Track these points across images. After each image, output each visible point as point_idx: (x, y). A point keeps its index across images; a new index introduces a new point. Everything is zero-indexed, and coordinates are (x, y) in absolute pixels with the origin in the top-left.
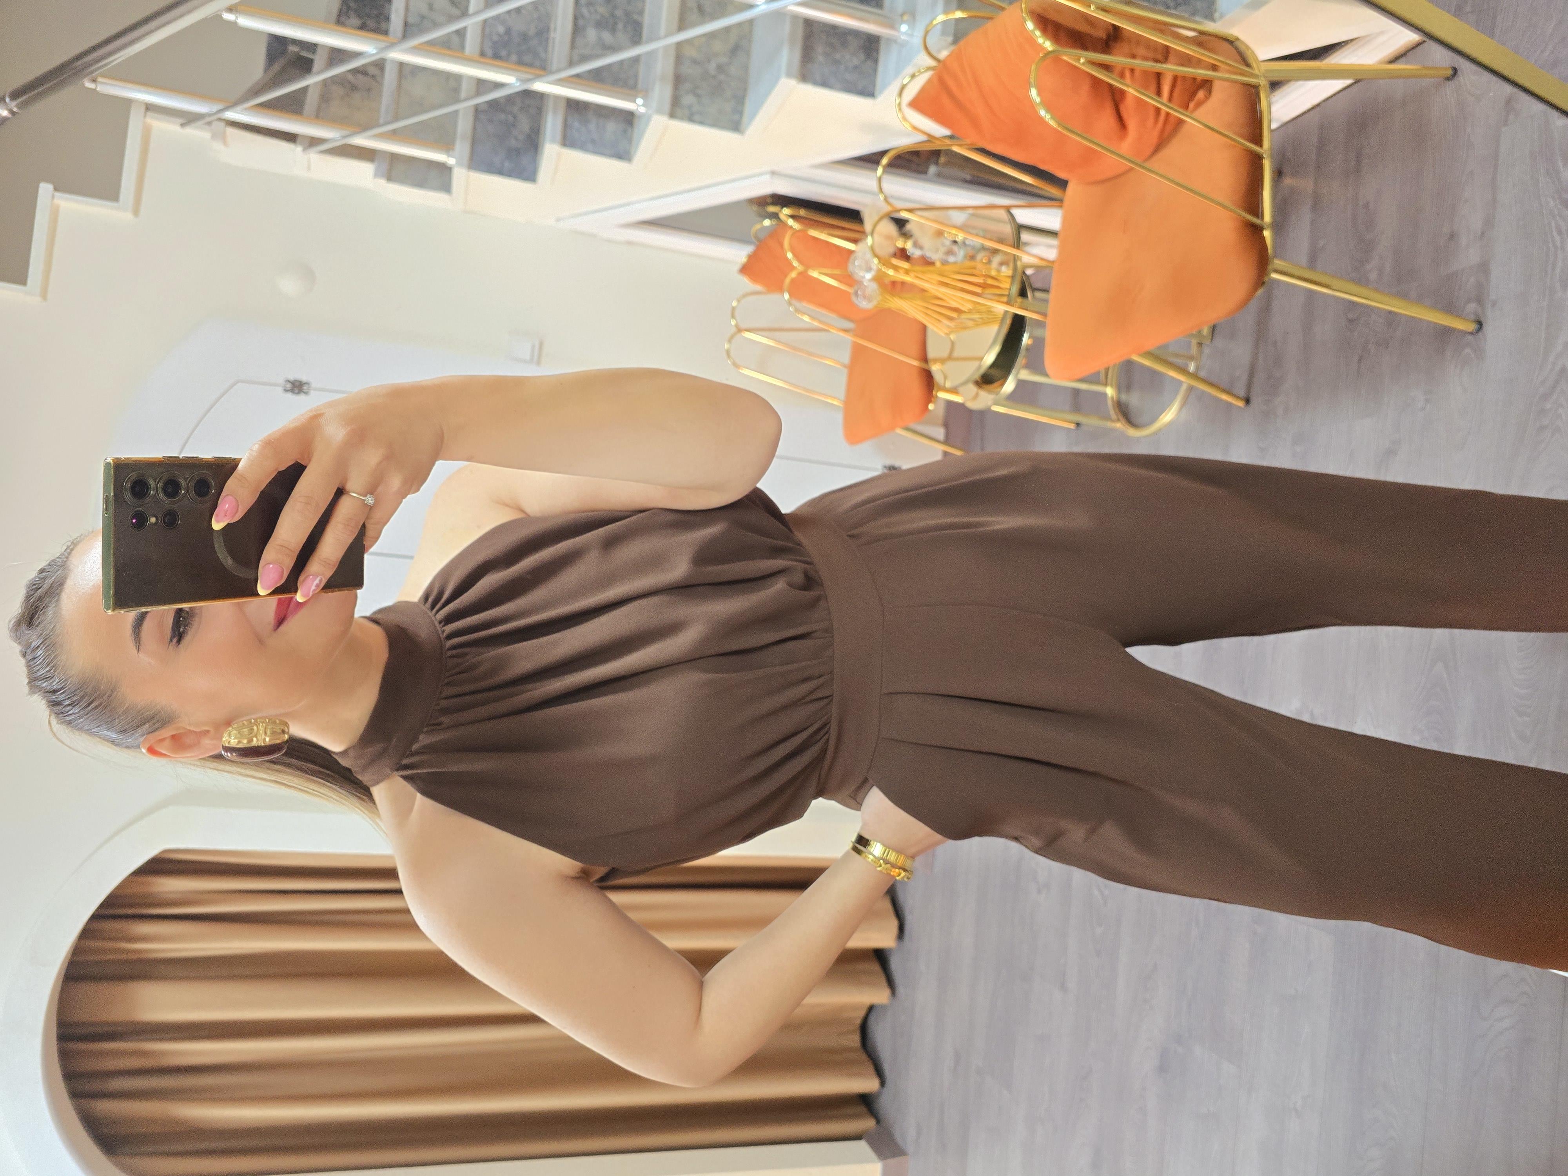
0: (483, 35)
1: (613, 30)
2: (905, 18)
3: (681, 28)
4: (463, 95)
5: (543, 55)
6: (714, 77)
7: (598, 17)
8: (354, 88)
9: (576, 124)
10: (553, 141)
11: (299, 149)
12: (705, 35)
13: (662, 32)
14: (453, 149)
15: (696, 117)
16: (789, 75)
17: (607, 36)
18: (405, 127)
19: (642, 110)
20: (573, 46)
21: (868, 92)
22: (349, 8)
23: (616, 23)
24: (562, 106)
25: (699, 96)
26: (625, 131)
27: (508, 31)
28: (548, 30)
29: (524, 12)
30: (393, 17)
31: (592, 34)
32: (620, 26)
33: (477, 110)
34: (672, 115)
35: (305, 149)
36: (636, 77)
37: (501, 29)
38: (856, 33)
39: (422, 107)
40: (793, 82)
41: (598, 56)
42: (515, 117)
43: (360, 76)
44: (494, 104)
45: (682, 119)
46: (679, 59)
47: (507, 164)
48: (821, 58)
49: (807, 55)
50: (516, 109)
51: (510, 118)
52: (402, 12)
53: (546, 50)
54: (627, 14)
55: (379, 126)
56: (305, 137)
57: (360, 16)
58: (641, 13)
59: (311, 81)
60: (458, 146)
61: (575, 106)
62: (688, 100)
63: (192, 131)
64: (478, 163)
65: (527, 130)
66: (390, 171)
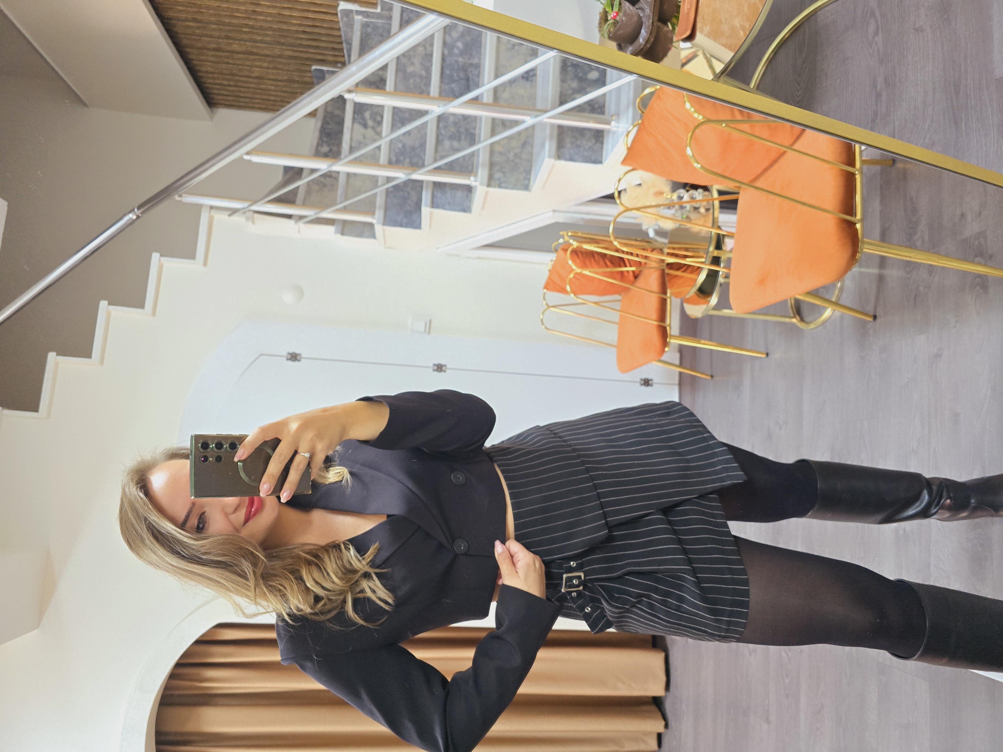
1: (459, 140)
2: (614, 118)
4: (380, 183)
5: (423, 157)
6: (513, 161)
8: (325, 185)
9: (439, 195)
10: (426, 205)
11: (293, 222)
12: (507, 137)
13: (482, 139)
15: (503, 185)
16: (550, 157)
17: (456, 144)
18: (351, 204)
20: (436, 151)
21: (598, 161)
22: (323, 141)
23: (460, 136)
24: (431, 186)
26: (467, 196)
27: (404, 146)
28: (425, 142)
29: (412, 132)
30: (343, 144)
31: (447, 143)
32: (463, 137)
33: (387, 191)
34: (489, 185)
35: (296, 222)
36: (473, 165)
37: (400, 145)
38: (589, 130)
39: (359, 192)
40: (553, 160)
41: (449, 155)
42: (408, 193)
43: (328, 179)
44: (397, 187)
45: (495, 187)
46: (492, 153)
47: (404, 220)
48: (569, 145)
49: (560, 145)
50: (408, 188)
51: (406, 194)
52: (348, 141)
53: (425, 154)
54: (467, 130)
56: (296, 215)
57: (328, 145)
58: (475, 128)
60: (377, 212)
61: (437, 185)
63: (235, 218)
64: (389, 221)
65: (415, 199)
66: (343, 229)
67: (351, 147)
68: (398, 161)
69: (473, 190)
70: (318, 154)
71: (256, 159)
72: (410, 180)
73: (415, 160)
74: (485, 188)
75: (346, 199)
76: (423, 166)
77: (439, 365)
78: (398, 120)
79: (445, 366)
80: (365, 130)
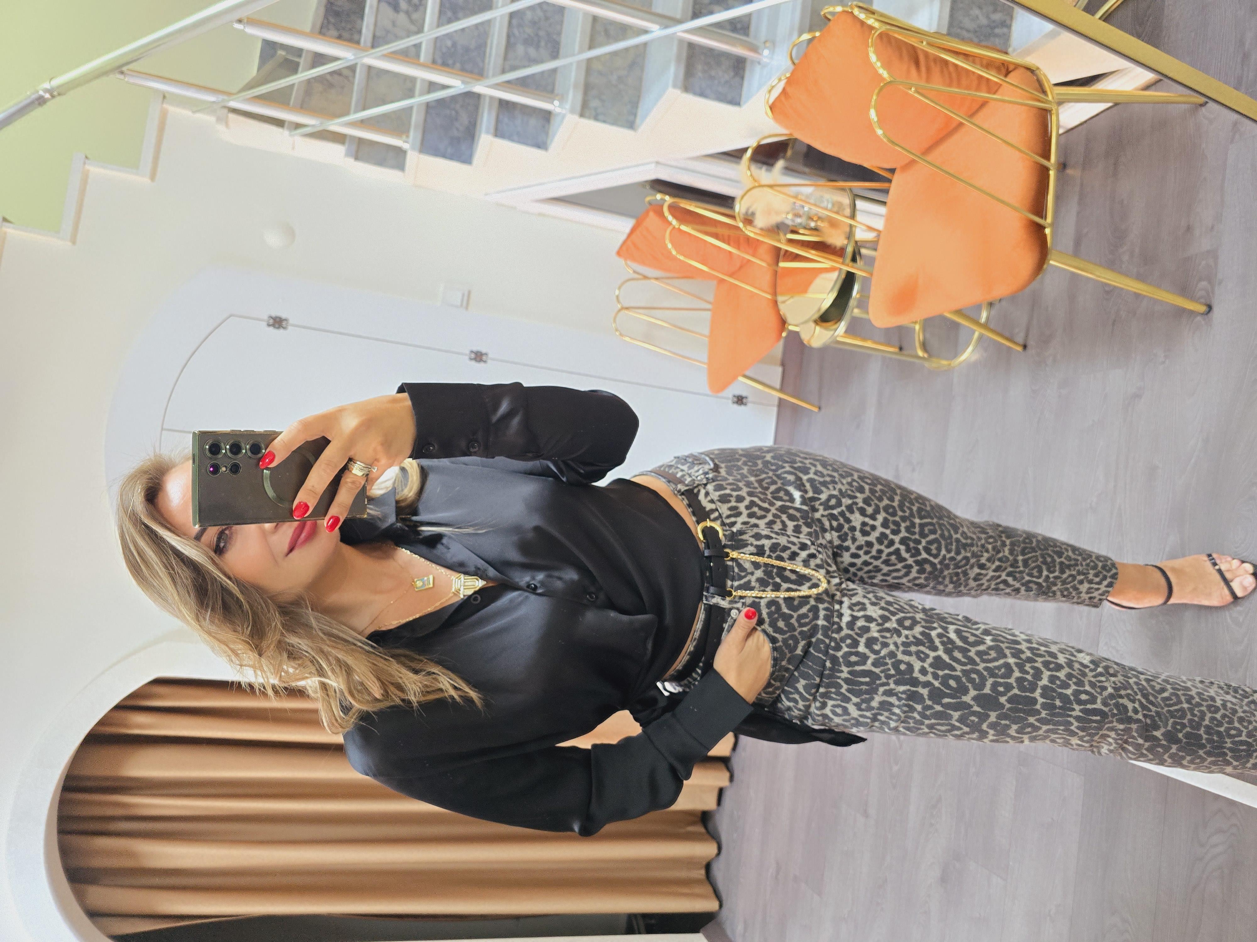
0: (435, 49)
1: (537, 47)
2: (768, 45)
3: (591, 47)
4: (417, 92)
5: (481, 64)
6: (615, 86)
7: (526, 36)
8: (331, 85)
9: (506, 120)
10: (487, 132)
11: (286, 132)
12: (608, 54)
13: (576, 49)
14: (408, 137)
15: (600, 117)
16: (674, 86)
17: (532, 51)
19: (558, 110)
20: (505, 58)
21: (735, 102)
22: (329, 22)
23: (539, 41)
24: (495, 104)
25: (603, 101)
26: (544, 127)
27: (454, 45)
28: (485, 44)
29: (467, 30)
30: (364, 30)
31: (520, 49)
32: (543, 44)
33: (429, 106)
34: (581, 116)
35: (288, 133)
36: (554, 85)
37: (449, 43)
38: (727, 55)
39: (384, 99)
40: (678, 92)
41: (525, 67)
42: (457, 112)
43: (336, 77)
45: (589, 118)
46: (589, 71)
47: (449, 150)
49: (689, 72)
50: (458, 106)
51: (453, 112)
52: (372, 27)
53: (483, 61)
54: (549, 34)
55: (348, 114)
56: (290, 122)
57: (338, 30)
58: (559, 34)
59: (297, 78)
60: (412, 133)
61: (505, 106)
62: (595, 103)
63: (199, 115)
64: (427, 147)
65: (465, 121)
66: (357, 152)
67: (374, 37)
68: (445, 64)
69: (553, 119)
71: (250, 31)
72: (467, 93)
73: (468, 67)
74: (576, 118)
75: (364, 108)
76: (485, 76)
77: (478, 352)
78: (447, 5)
79: (486, 354)
80: (396, 15)
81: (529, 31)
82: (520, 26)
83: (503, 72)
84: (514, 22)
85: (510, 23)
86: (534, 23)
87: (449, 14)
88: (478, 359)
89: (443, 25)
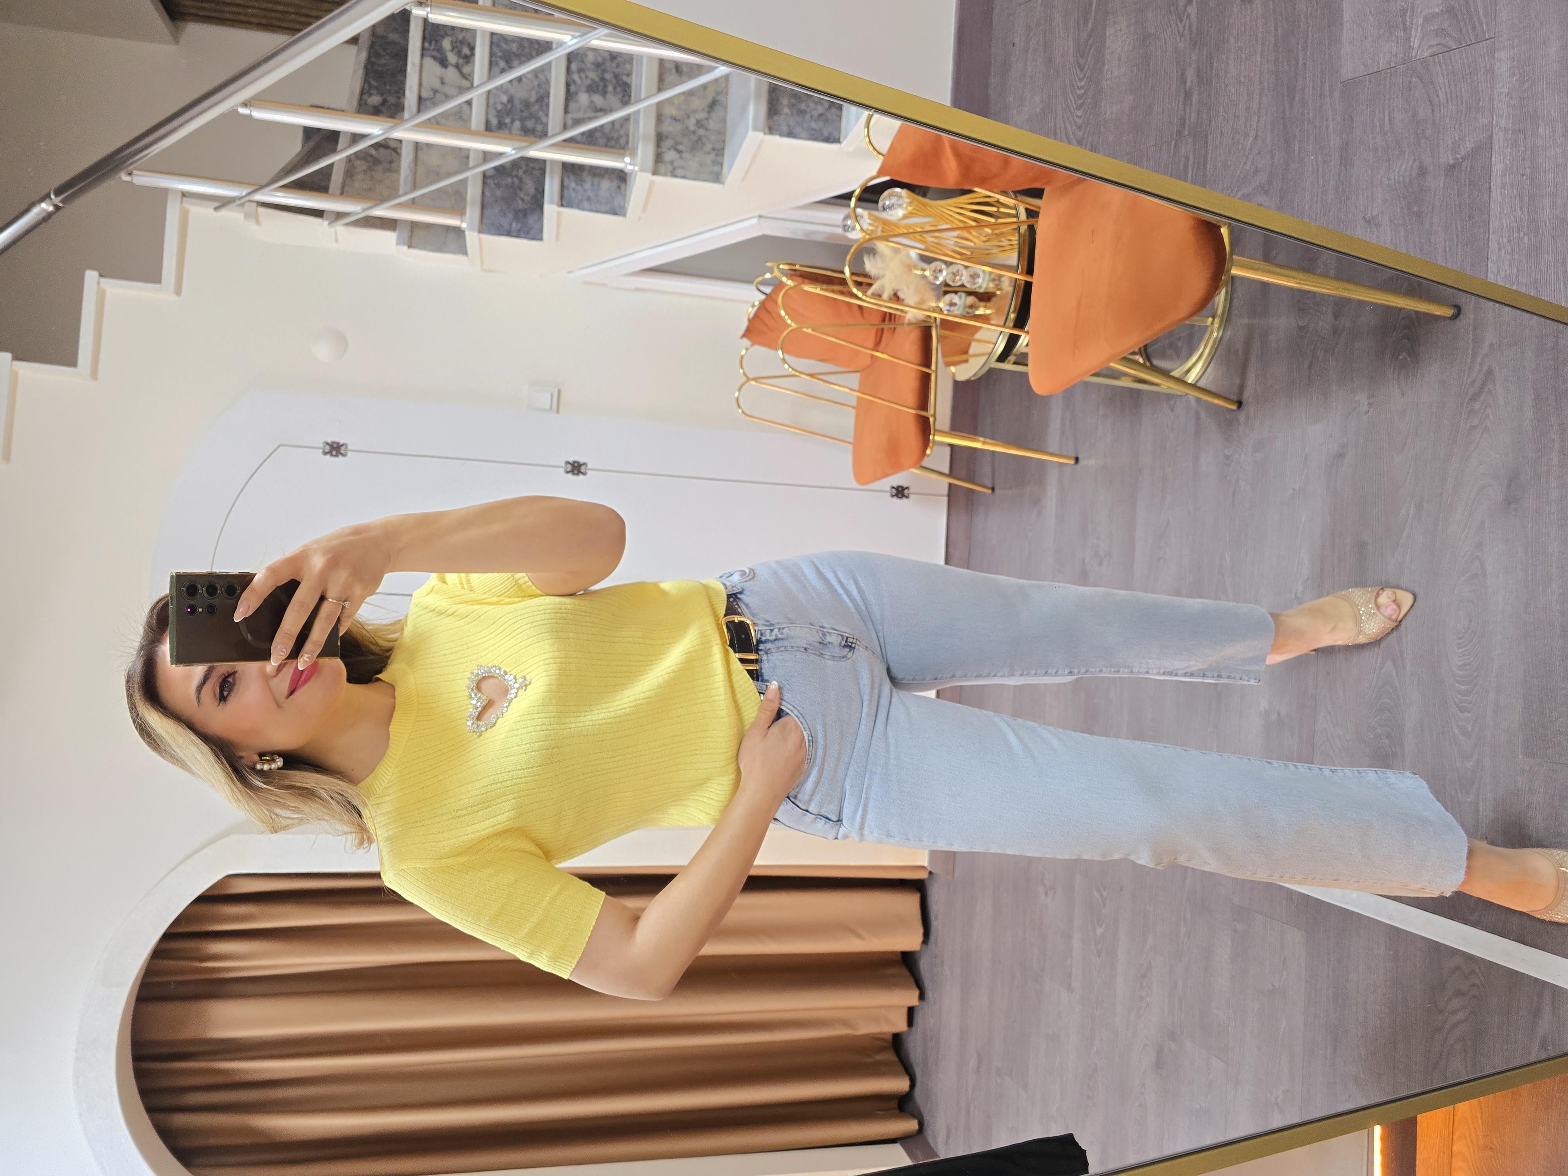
0: (488, 105)
1: (604, 93)
3: (660, 90)
4: (471, 164)
5: (544, 119)
6: (694, 132)
7: (589, 82)
8: (377, 162)
9: (573, 185)
10: (552, 203)
11: (326, 223)
12: (683, 93)
13: (643, 94)
14: (465, 214)
15: (679, 172)
16: (755, 129)
17: (598, 99)
18: (423, 195)
19: (630, 167)
20: (566, 111)
21: (833, 139)
22: (370, 86)
23: (605, 86)
24: (559, 169)
25: (680, 152)
26: (619, 188)
27: (511, 100)
28: (547, 96)
29: (524, 80)
30: (407, 93)
31: (583, 98)
32: (610, 88)
33: (485, 176)
34: (655, 173)
35: (329, 224)
36: (627, 136)
37: (505, 99)
39: (438, 176)
40: (761, 135)
41: (590, 119)
42: (521, 180)
43: (382, 150)
44: (500, 170)
45: (665, 175)
46: (659, 118)
47: (514, 225)
49: (773, 109)
50: (521, 172)
51: (516, 181)
52: (415, 88)
53: (547, 115)
54: (616, 76)
55: (398, 196)
56: (331, 212)
57: (382, 94)
58: (629, 75)
59: (337, 158)
60: (469, 210)
61: (569, 169)
62: (670, 156)
63: (224, 213)
64: (488, 226)
65: (532, 191)
66: (411, 237)
67: (420, 99)
68: (501, 126)
69: (628, 180)
70: (365, 109)
71: (258, 114)
72: (522, 158)
73: (530, 124)
74: (649, 176)
75: (415, 187)
76: (544, 135)
77: (575, 462)
78: (499, 54)
79: (584, 464)
80: (443, 70)
81: (592, 75)
82: (580, 70)
83: (565, 128)
84: (574, 66)
85: (568, 69)
86: (598, 65)
87: (502, 64)
88: (576, 472)
89: (495, 77)
